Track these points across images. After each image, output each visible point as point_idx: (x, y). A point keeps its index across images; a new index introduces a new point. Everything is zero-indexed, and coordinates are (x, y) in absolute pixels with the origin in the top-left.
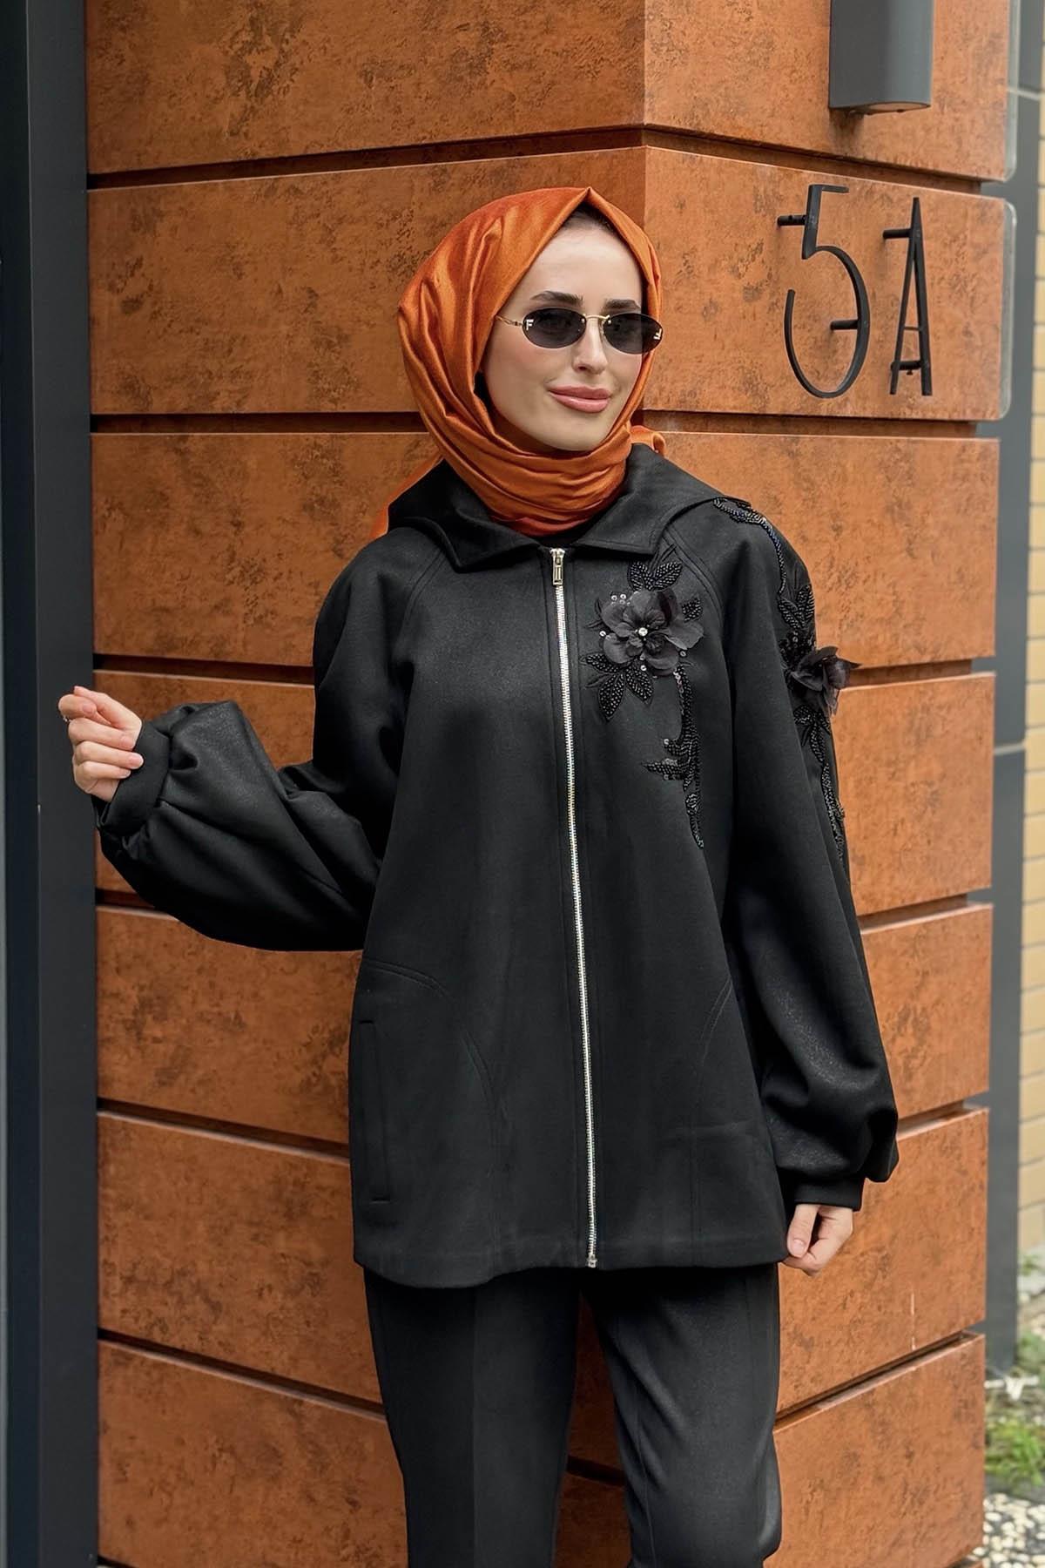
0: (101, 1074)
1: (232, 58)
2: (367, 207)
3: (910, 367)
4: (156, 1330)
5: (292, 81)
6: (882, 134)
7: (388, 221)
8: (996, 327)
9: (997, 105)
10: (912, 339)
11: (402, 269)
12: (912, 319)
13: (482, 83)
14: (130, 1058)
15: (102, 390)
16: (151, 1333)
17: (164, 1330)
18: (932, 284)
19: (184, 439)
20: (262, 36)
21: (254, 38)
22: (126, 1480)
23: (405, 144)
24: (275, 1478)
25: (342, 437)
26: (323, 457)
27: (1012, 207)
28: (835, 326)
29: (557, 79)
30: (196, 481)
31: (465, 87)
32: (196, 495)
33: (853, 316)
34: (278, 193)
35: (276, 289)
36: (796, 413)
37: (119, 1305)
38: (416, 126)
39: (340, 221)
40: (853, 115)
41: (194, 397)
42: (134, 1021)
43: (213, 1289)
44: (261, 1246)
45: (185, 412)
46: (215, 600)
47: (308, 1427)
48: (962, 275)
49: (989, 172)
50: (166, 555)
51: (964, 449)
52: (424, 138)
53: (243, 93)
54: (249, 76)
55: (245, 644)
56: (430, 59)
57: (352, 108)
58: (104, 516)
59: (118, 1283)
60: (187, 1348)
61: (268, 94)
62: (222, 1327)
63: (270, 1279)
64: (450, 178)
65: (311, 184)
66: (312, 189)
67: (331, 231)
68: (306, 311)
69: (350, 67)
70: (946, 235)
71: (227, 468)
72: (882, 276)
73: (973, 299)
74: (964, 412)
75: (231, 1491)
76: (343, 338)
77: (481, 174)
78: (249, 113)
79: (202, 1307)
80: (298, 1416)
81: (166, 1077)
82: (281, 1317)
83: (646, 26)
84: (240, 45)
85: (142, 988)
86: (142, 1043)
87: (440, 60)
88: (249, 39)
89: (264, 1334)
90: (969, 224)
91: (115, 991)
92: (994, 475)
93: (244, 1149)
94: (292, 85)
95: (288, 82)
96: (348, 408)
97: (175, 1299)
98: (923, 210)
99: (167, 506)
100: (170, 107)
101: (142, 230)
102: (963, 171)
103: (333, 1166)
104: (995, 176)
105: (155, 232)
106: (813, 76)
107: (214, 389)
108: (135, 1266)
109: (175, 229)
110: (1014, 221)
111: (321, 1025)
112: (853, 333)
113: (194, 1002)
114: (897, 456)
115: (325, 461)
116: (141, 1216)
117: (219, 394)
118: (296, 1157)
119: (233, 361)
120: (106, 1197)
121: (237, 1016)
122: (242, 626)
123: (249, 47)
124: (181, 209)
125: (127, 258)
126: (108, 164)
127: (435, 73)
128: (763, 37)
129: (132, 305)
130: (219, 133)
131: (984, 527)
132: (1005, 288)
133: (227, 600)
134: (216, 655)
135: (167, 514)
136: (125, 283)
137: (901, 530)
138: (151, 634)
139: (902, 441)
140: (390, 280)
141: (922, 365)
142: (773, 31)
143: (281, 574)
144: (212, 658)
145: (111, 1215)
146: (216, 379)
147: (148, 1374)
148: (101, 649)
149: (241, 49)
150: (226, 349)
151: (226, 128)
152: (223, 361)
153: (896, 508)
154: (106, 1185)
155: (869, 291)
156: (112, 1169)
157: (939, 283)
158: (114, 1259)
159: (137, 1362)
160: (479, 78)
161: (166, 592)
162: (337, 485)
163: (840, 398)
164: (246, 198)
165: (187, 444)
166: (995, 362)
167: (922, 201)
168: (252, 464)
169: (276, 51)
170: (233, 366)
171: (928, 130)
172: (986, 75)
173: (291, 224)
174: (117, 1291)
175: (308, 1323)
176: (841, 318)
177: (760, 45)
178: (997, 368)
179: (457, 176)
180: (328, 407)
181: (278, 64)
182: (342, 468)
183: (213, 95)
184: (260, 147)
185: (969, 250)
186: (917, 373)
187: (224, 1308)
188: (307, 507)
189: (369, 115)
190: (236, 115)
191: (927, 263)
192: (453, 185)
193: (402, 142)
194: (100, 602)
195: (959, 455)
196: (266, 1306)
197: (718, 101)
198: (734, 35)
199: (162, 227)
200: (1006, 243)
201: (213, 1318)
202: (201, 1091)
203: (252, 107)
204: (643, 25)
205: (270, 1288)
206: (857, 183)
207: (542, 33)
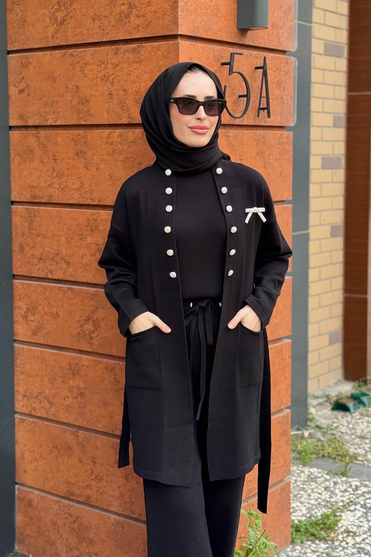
0: (15, 332)
1: (52, 14)
2: (94, 60)
3: (263, 109)
4: (33, 411)
5: (71, 21)
6: (254, 37)
7: (101, 64)
8: (291, 97)
9: (291, 27)
10: (264, 100)
11: (105, 79)
12: (264, 94)
13: (129, 22)
14: (24, 327)
15: (12, 118)
16: (31, 412)
17: (35, 411)
18: (271, 84)
19: (38, 133)
20: (61, 7)
21: (59, 7)
22: (24, 458)
23: (106, 40)
24: (70, 456)
25: (88, 132)
26: (81, 138)
27: (296, 60)
28: (240, 96)
29: (152, 20)
30: (42, 146)
31: (124, 22)
32: (42, 151)
33: (246, 93)
34: (67, 56)
35: (66, 85)
36: (228, 123)
37: (22, 404)
38: (109, 35)
39: (86, 64)
40: (245, 31)
41: (41, 120)
42: (25, 315)
43: (50, 398)
44: (65, 384)
45: (38, 125)
46: (48, 183)
47: (80, 439)
48: (280, 81)
49: (288, 48)
50: (33, 169)
51: (281, 135)
52: (112, 39)
53: (55, 25)
54: (57, 19)
55: (58, 197)
56: (113, 14)
57: (89, 29)
58: (14, 158)
59: (21, 397)
60: (43, 416)
61: (63, 25)
62: (53, 410)
63: (68, 394)
64: (120, 51)
65: (77, 53)
66: (77, 55)
67: (83, 67)
68: (76, 93)
69: (88, 16)
70: (275, 68)
71: (52, 142)
72: (255, 81)
73: (284, 88)
74: (281, 124)
75: (57, 460)
76: (87, 101)
77: (129, 50)
78: (57, 31)
79: (47, 404)
80: (77, 436)
81: (35, 333)
82: (72, 406)
83: (179, 3)
84: (54, 10)
85: (27, 305)
86: (27, 322)
87: (116, 14)
88: (57, 8)
89: (67, 411)
90: (282, 65)
91: (19, 306)
92: (291, 143)
93: (59, 354)
94: (70, 22)
95: (69, 21)
96: (89, 123)
97: (39, 401)
98: (267, 61)
99: (33, 154)
100: (33, 29)
101: (24, 68)
102: (280, 48)
103: (87, 358)
104: (290, 50)
105: (28, 68)
106: (232, 19)
107: (48, 117)
108: (26, 391)
109: (34, 68)
110: (297, 64)
111: (83, 316)
112: (245, 99)
113: (43, 309)
114: (260, 137)
115: (82, 139)
116: (27, 376)
117: (49, 119)
118: (75, 356)
119: (53, 108)
120: (17, 370)
121: (57, 313)
122: (57, 191)
123: (57, 10)
124: (36, 61)
125: (20, 77)
126: (14, 47)
127: (115, 18)
128: (216, 7)
129: (22, 91)
130: (48, 37)
131: (288, 160)
132: (294, 85)
133: (53, 183)
134: (49, 200)
135: (33, 157)
136: (19, 84)
137: (262, 161)
138: (29, 194)
139: (261, 132)
140: (101, 83)
141: (268, 108)
142: (219, 5)
143: (69, 175)
144: (48, 202)
145: (19, 376)
146: (48, 114)
147: (30, 425)
148: (13, 199)
149: (54, 11)
150: (51, 105)
151: (50, 36)
152: (50, 108)
153: (260, 153)
154: (17, 367)
155: (250, 86)
156: (18, 362)
157: (273, 83)
158: (20, 390)
159: (27, 421)
160: (128, 20)
161: (33, 181)
162: (86, 147)
163: (241, 119)
164: (57, 57)
165: (40, 135)
166: (291, 108)
167: (266, 58)
168: (59, 141)
169: (66, 12)
170: (53, 110)
171: (269, 36)
172: (287, 19)
173: (71, 65)
174: (20, 400)
175: (80, 407)
176: (241, 94)
177: (215, 9)
178: (292, 110)
179: (122, 50)
180: (83, 123)
181: (66, 16)
182: (88, 141)
183: (46, 25)
184: (61, 41)
185: (282, 73)
186: (266, 111)
187: (54, 403)
188: (77, 154)
189: (94, 32)
190: (53, 32)
191: (269, 77)
192: (120, 53)
193: (105, 40)
194: (13, 184)
195: (280, 137)
196: (67, 402)
197: (202, 27)
198: (207, 6)
199: (31, 67)
200: (295, 71)
201: (50, 406)
202: (46, 336)
203: (58, 29)
204: (178, 3)
205: (68, 397)
206: (245, 52)
207: (147, 6)
